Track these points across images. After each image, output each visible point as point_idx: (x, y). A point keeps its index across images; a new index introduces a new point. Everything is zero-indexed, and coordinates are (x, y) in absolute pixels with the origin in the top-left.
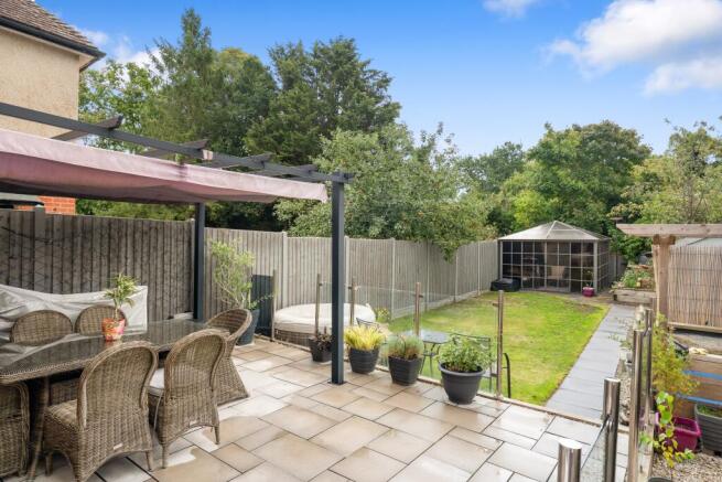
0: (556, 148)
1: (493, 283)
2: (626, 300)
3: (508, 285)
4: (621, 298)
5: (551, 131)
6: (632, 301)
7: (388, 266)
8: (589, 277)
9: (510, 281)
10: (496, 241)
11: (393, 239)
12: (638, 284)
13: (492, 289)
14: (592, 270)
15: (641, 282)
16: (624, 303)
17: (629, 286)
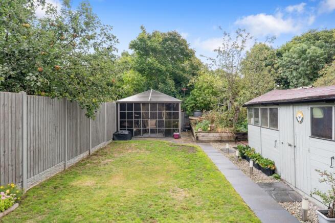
0: (149, 43)
1: (114, 134)
2: (203, 140)
3: (125, 135)
4: (200, 138)
5: (144, 32)
6: (206, 140)
7: (17, 126)
8: (177, 126)
9: (126, 132)
10: (114, 102)
11: (24, 93)
12: (209, 129)
13: (113, 139)
14: (178, 121)
15: (211, 127)
16: (202, 142)
17: (204, 130)
